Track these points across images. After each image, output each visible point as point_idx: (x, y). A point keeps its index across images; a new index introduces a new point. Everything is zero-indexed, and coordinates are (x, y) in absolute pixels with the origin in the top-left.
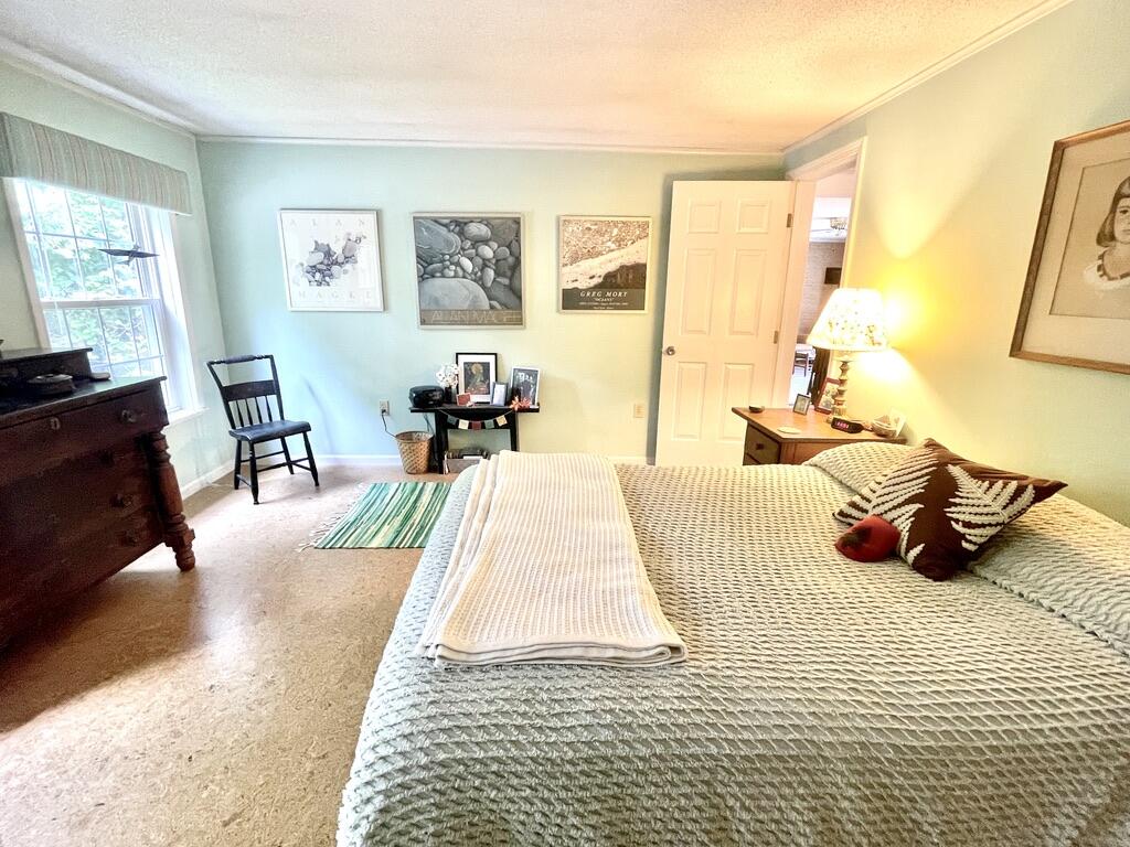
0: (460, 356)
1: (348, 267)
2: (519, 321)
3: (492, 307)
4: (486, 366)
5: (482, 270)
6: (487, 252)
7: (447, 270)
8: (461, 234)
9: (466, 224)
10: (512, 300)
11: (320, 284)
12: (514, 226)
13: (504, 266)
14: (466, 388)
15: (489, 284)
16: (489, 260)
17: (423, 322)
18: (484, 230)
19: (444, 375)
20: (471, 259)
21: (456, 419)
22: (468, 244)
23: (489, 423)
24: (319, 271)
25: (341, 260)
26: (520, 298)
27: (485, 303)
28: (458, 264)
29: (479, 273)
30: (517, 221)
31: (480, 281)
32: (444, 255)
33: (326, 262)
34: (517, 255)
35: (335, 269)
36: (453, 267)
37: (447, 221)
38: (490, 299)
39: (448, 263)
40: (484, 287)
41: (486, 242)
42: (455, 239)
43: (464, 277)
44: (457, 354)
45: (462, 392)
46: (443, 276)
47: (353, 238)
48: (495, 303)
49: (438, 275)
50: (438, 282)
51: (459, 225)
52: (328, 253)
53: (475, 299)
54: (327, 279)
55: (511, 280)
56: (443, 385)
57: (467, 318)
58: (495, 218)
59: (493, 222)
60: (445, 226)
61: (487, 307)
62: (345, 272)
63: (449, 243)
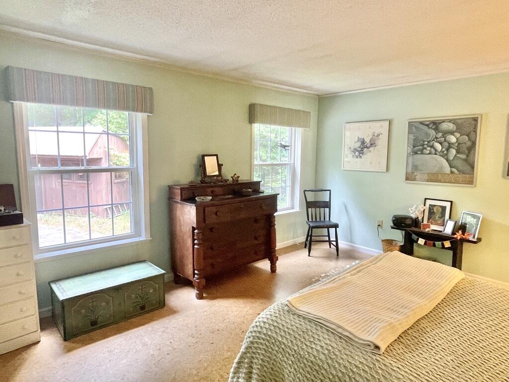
0: (427, 200)
1: (371, 149)
2: (471, 182)
3: (452, 172)
4: (444, 208)
5: (448, 150)
6: (453, 139)
7: (425, 150)
8: (437, 129)
9: (439, 123)
10: (467, 168)
11: (357, 157)
12: (473, 122)
13: (464, 148)
14: (429, 219)
15: (451, 158)
16: (453, 144)
17: (407, 179)
18: (451, 126)
19: (415, 211)
20: (441, 143)
21: (417, 237)
22: (440, 135)
23: (438, 244)
24: (358, 151)
25: (368, 146)
26: (473, 167)
27: (447, 169)
28: (432, 147)
29: (445, 152)
30: (475, 120)
31: (445, 156)
32: (424, 141)
33: (362, 147)
34: (473, 139)
35: (365, 150)
36: (429, 148)
37: (428, 123)
38: (451, 167)
39: (426, 146)
40: (447, 160)
41: (452, 133)
42: (432, 133)
43: (435, 154)
44: (426, 199)
45: (425, 222)
46: (422, 153)
47: (376, 135)
48: (453, 169)
49: (419, 152)
50: (419, 156)
51: (435, 125)
52: (363, 142)
53: (441, 168)
54: (361, 155)
55: (467, 156)
56: (413, 216)
57: (435, 178)
58: (460, 119)
59: (459, 121)
60: (427, 125)
61: (449, 172)
62: (370, 151)
63: (427, 134)
